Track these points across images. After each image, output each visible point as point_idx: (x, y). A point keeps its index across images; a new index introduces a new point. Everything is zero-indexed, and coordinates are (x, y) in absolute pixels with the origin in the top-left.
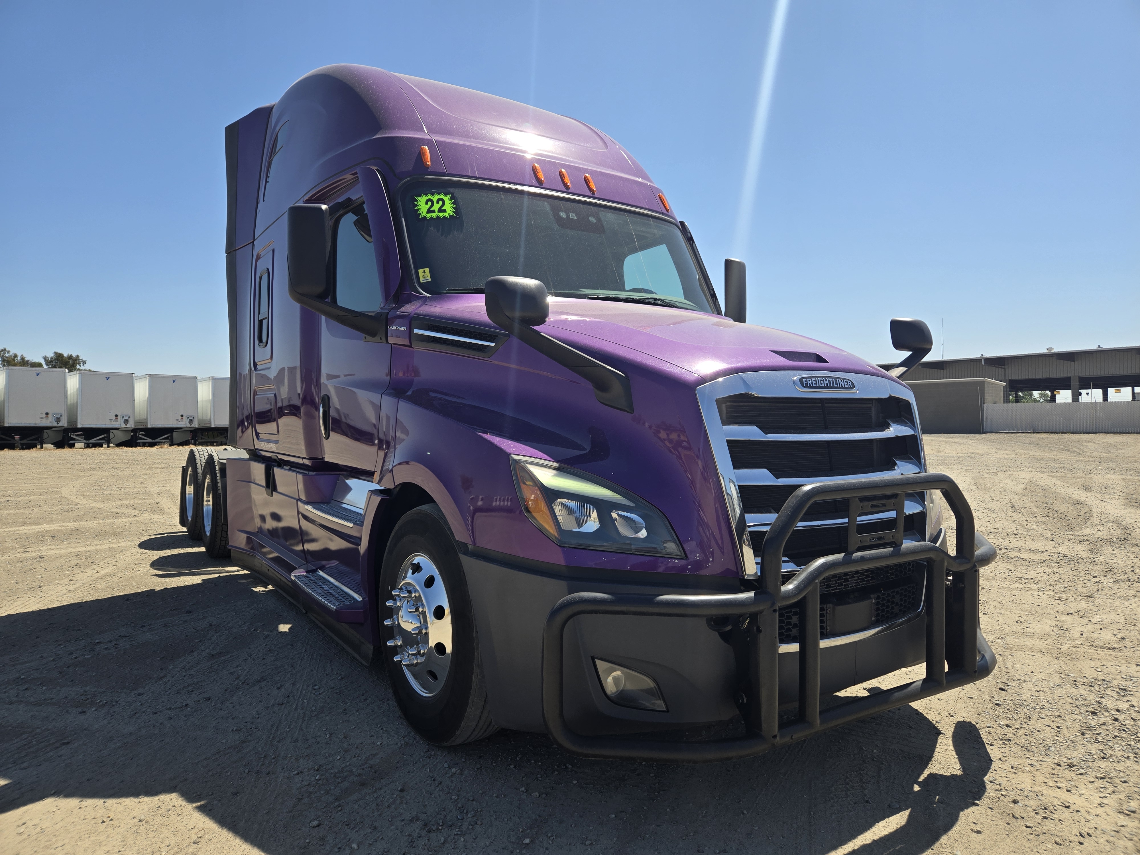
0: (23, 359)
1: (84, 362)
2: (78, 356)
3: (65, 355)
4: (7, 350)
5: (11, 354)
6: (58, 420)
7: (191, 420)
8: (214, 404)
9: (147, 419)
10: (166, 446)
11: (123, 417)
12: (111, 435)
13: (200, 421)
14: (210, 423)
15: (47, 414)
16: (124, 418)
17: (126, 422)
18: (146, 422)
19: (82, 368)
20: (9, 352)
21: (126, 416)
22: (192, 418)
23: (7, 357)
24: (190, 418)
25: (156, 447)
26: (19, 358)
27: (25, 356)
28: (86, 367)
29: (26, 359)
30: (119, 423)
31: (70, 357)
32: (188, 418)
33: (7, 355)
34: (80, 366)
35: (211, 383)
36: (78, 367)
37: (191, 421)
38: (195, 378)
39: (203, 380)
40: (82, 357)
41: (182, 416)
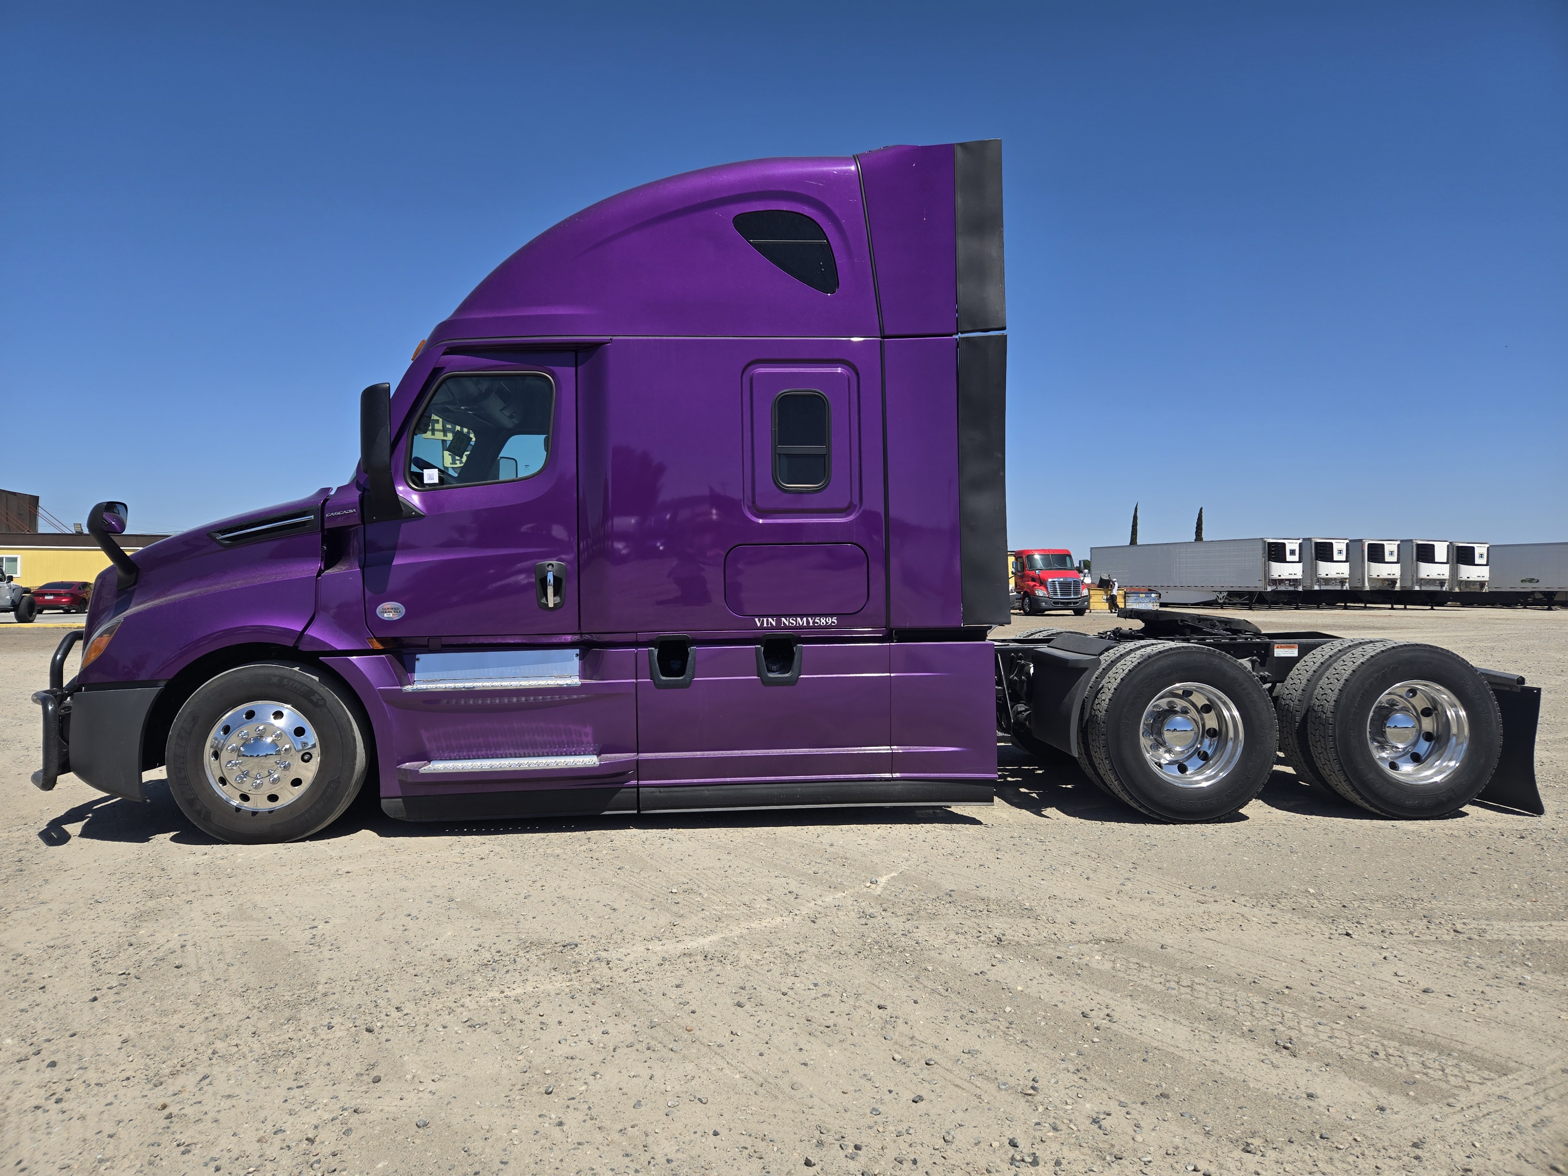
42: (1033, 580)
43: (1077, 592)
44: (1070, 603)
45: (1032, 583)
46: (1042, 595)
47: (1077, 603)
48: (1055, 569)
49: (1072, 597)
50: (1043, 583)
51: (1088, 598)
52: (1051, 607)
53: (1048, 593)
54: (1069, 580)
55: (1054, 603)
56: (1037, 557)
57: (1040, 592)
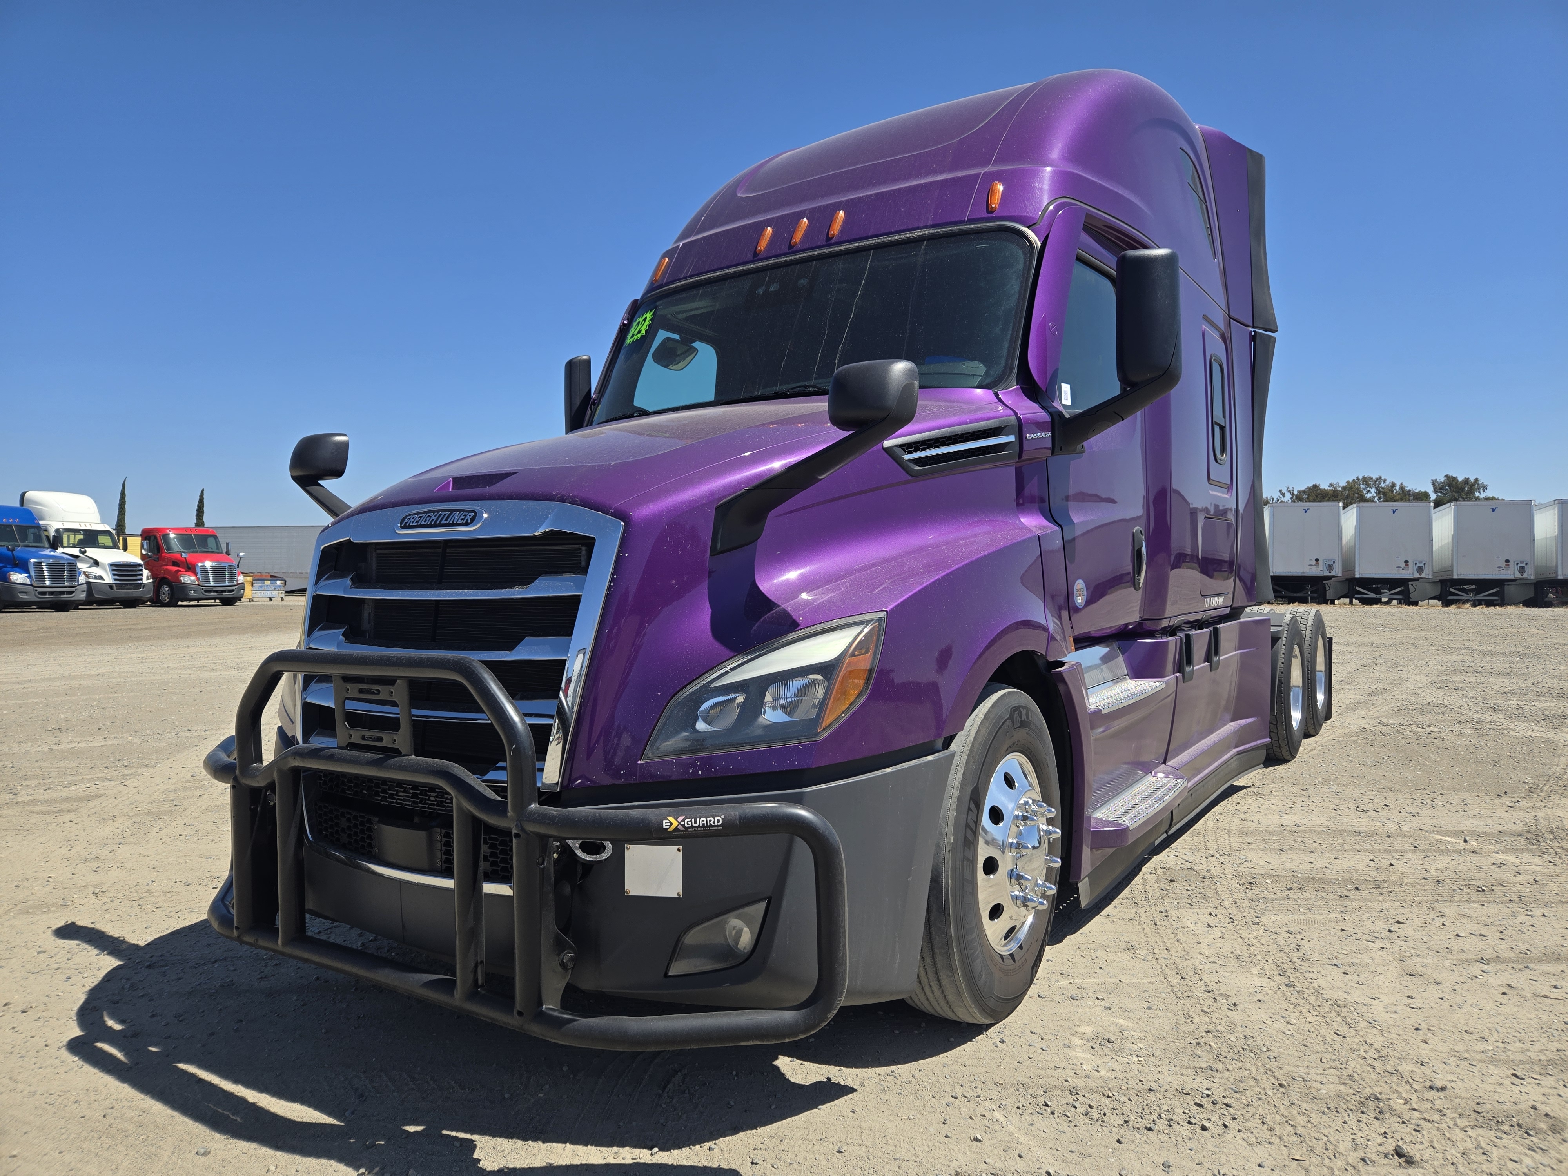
0: (1402, 488)
1: (1485, 488)
2: (1477, 480)
3: (1460, 479)
4: (1383, 478)
5: (1387, 483)
6: (1330, 568)
7: (1522, 568)
8: (1562, 543)
9: (1452, 566)
10: (1468, 605)
11: (1416, 564)
12: (1411, 589)
13: (1537, 569)
14: (1556, 573)
15: (1317, 560)
16: (1418, 565)
17: (1420, 570)
18: (1452, 571)
19: (1482, 495)
20: (1385, 481)
21: (1420, 562)
22: (1524, 565)
23: (1383, 488)
24: (1520, 565)
25: (1453, 606)
26: (1398, 488)
27: (1405, 484)
28: (1489, 493)
29: (1407, 489)
30: (1410, 571)
31: (1467, 481)
32: (1517, 564)
33: (1383, 485)
34: (1479, 492)
35: (1557, 508)
36: (1477, 494)
37: (1522, 570)
38: (1529, 502)
39: (1543, 507)
40: (1483, 480)
41: (1507, 561)
42: (175, 564)
43: (232, 578)
44: (224, 591)
45: (175, 568)
46: (189, 582)
47: (233, 591)
48: (200, 552)
49: (227, 584)
50: (191, 568)
51: (242, 586)
52: (202, 596)
53: (198, 579)
54: (223, 565)
55: (206, 591)
56: (172, 535)
57: (188, 579)
